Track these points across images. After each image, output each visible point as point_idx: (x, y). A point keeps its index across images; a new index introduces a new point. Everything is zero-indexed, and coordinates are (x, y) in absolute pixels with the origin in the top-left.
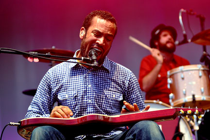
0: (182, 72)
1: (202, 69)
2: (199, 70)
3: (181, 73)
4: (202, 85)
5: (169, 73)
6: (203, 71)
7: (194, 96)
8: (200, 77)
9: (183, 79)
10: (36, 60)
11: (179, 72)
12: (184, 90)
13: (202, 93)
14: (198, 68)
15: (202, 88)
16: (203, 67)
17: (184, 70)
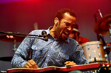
0: (88, 45)
2: (97, 44)
4: (99, 52)
6: (100, 44)
7: (95, 58)
8: (98, 48)
9: (89, 49)
10: (12, 37)
11: (87, 45)
12: (90, 55)
13: (100, 57)
14: (97, 43)
15: (100, 54)
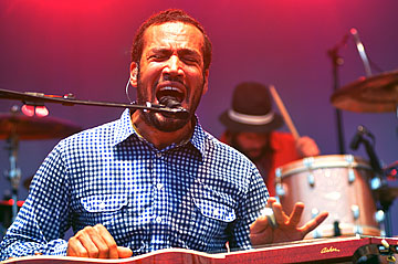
0: (311, 170)
1: (354, 164)
2: (347, 168)
3: (308, 173)
4: (354, 200)
5: (278, 172)
7: (336, 224)
8: (351, 183)
9: (312, 185)
11: (304, 171)
12: (315, 211)
13: (355, 219)
14: (345, 164)
15: (355, 208)
16: (356, 160)
17: (314, 166)
